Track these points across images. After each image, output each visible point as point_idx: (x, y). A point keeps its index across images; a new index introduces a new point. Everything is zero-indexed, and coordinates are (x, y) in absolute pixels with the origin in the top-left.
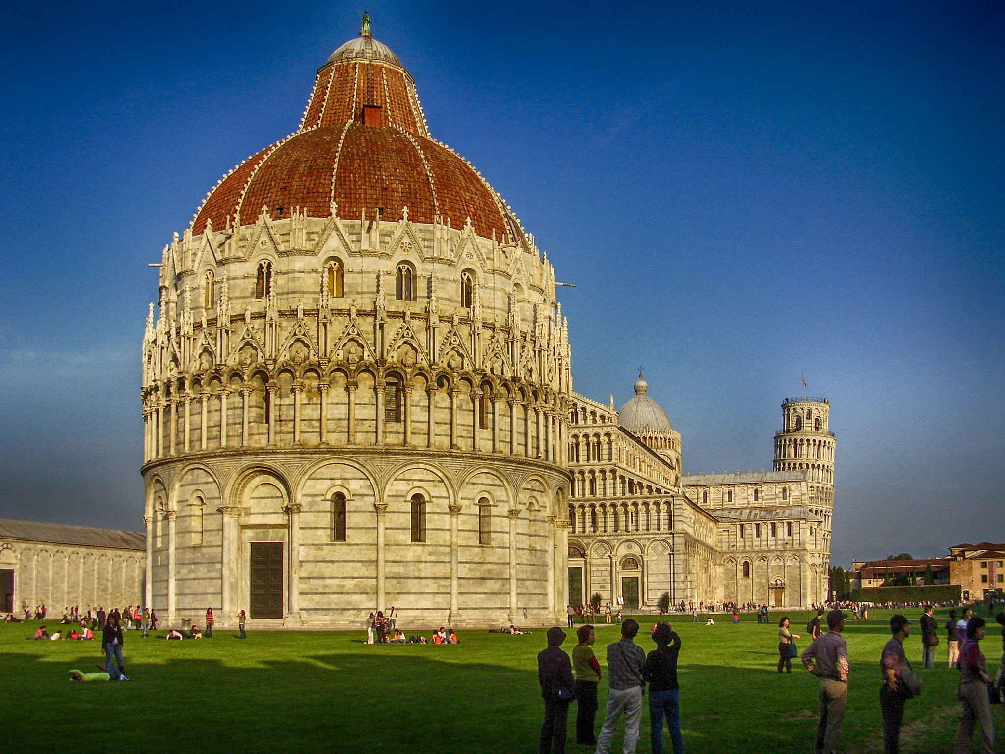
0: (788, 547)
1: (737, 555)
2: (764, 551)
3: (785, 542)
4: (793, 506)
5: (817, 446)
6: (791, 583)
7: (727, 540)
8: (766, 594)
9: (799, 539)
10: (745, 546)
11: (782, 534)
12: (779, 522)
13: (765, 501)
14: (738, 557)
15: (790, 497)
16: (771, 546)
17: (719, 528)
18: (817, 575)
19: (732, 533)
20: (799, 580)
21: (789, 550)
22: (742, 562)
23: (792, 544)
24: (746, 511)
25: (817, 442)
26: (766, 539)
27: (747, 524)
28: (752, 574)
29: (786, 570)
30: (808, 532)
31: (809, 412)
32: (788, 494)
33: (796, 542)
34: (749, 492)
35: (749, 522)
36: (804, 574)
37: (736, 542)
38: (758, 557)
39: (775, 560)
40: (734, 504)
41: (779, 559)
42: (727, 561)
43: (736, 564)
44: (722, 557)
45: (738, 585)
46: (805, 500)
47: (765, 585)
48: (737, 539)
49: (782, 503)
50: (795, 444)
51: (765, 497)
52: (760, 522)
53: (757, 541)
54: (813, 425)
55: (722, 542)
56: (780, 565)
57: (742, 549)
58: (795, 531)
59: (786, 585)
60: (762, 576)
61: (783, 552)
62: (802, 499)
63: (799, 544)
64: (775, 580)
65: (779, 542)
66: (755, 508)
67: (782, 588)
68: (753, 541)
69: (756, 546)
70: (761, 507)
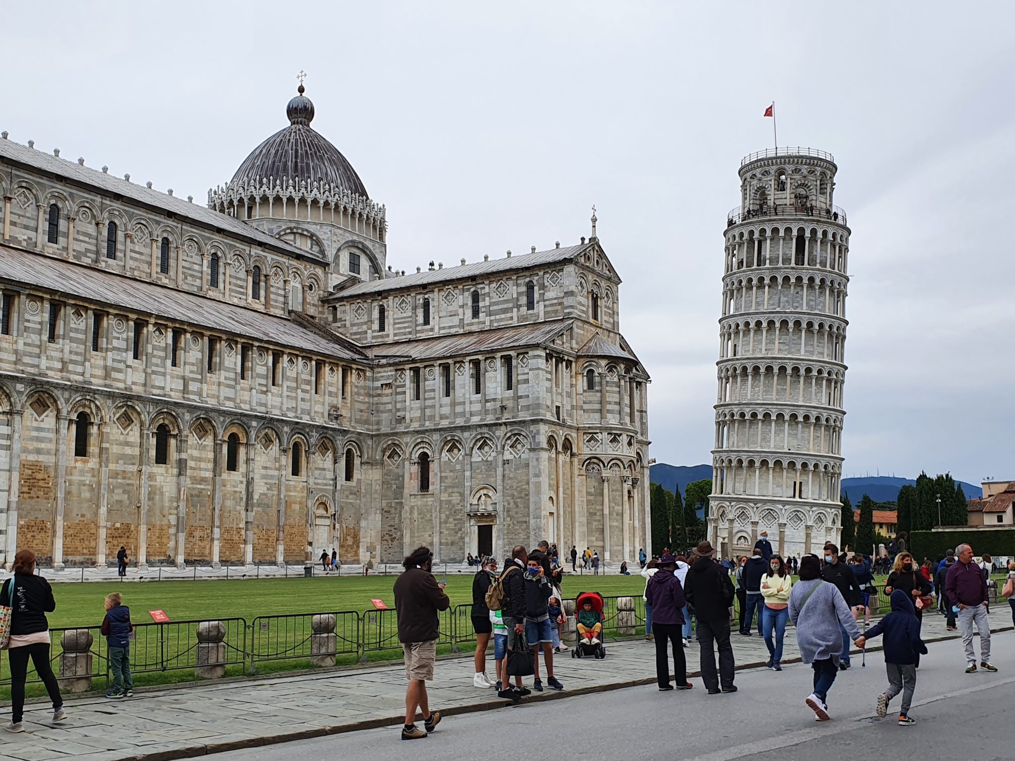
0: (506, 415)
1: (407, 439)
2: (456, 428)
3: (498, 404)
4: (545, 322)
5: (794, 241)
6: (512, 504)
7: (390, 407)
8: (460, 530)
9: (528, 396)
10: (423, 418)
11: (494, 385)
12: (486, 359)
13: (493, 318)
14: (407, 444)
15: (541, 303)
16: (472, 415)
17: (374, 379)
18: (606, 484)
19: (399, 390)
20: (527, 495)
21: (505, 424)
22: (415, 456)
23: (516, 409)
24: (447, 342)
25: (795, 233)
26: (461, 400)
27: (425, 367)
28: (433, 484)
29: (500, 470)
30: (582, 383)
31: (783, 177)
32: (536, 296)
33: (522, 402)
34: (460, 300)
35: (429, 362)
36: (536, 480)
37: (404, 409)
38: (446, 443)
39: (479, 448)
40: (432, 330)
41: (487, 444)
42: (387, 454)
43: (404, 460)
44: (378, 446)
45: (407, 508)
46: (572, 307)
47: (459, 507)
48: (408, 403)
49: (525, 318)
50: (751, 241)
51: (491, 308)
52: (450, 361)
53: (446, 405)
54: (788, 202)
55: (378, 411)
56: (490, 459)
57: (415, 426)
58: (520, 378)
59: (500, 508)
60: (453, 487)
61: (494, 428)
62: (566, 304)
63: (527, 407)
64: (478, 496)
65: (488, 404)
66: (471, 333)
67: (490, 516)
68: (437, 406)
69: (442, 417)
70: (482, 332)
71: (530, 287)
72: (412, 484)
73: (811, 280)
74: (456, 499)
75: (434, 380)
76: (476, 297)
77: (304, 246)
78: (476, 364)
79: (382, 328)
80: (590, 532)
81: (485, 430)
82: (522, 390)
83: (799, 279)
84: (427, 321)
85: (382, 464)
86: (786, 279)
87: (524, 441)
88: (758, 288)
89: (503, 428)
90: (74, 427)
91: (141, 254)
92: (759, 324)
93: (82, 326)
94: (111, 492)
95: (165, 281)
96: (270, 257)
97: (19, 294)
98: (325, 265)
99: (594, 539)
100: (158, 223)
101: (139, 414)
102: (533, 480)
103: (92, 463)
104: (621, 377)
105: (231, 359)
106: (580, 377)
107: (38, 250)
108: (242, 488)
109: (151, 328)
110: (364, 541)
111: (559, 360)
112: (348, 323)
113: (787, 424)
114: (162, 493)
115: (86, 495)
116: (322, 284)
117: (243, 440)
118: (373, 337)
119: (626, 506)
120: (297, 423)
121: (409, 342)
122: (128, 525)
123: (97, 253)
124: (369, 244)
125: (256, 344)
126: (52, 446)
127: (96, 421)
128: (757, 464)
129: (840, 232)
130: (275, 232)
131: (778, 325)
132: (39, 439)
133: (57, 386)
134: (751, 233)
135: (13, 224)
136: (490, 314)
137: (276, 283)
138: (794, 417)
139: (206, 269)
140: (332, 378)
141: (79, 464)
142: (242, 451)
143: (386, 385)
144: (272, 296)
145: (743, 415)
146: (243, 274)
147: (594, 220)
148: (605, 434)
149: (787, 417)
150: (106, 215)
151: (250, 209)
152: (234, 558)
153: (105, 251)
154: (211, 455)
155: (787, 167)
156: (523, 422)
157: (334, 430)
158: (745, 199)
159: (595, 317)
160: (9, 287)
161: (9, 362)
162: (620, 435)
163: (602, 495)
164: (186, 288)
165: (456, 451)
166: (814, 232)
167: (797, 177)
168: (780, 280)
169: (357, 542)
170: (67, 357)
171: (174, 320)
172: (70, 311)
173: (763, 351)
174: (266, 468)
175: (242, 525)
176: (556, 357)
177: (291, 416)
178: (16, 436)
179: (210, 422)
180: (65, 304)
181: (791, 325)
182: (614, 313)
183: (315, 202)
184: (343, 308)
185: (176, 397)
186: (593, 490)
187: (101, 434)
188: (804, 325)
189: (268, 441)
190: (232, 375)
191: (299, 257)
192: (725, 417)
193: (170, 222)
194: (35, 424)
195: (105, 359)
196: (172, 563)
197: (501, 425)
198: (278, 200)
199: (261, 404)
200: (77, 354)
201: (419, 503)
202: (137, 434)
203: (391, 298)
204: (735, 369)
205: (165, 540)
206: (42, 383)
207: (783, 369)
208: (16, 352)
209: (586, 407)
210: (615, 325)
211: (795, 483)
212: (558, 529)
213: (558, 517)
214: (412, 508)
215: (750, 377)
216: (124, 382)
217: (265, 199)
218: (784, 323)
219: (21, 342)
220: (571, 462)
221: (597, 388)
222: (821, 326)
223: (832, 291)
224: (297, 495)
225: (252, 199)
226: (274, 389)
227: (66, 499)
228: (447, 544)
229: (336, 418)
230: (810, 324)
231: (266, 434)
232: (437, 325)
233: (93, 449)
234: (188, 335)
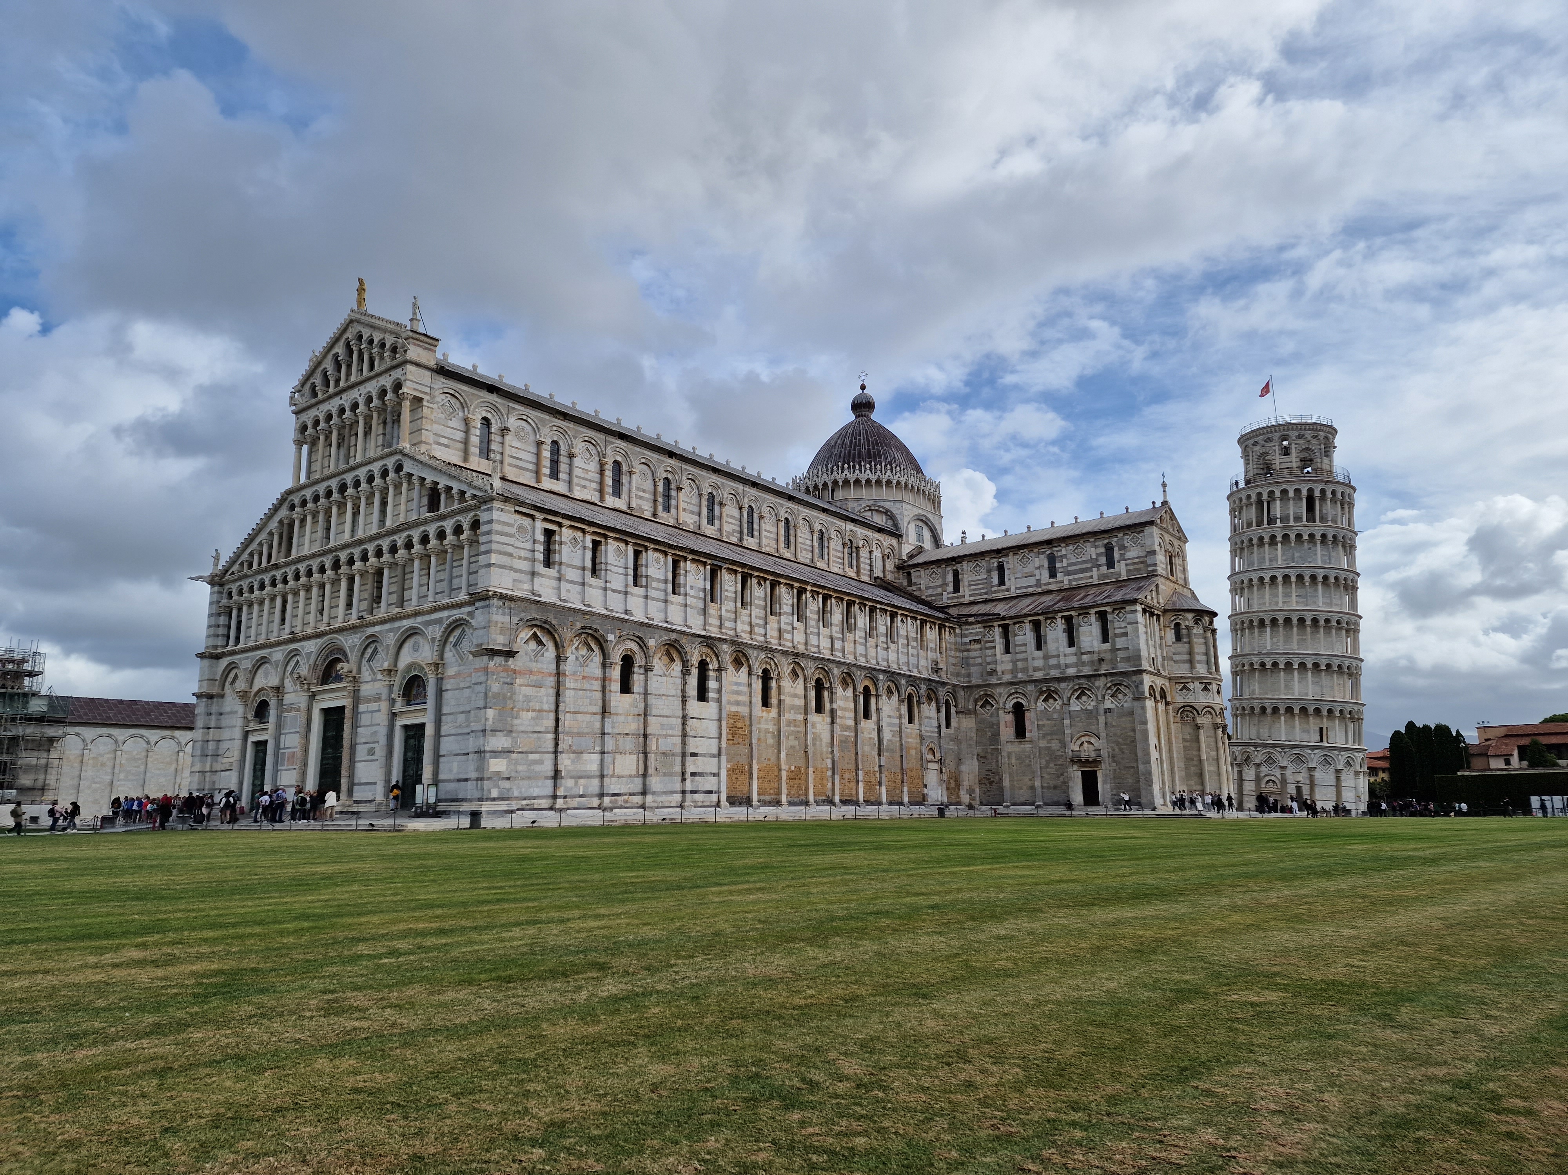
0: (1104, 667)
1: (1000, 690)
2: (1051, 679)
3: (1096, 657)
4: (1128, 580)
5: (1304, 501)
6: (1117, 750)
7: (980, 660)
8: (1062, 774)
9: (1128, 648)
10: (1014, 671)
11: (1090, 638)
12: (1079, 615)
13: (1071, 577)
14: (1000, 694)
15: (1123, 563)
16: (1067, 666)
17: (962, 636)
18: (1201, 731)
19: (988, 645)
20: (1134, 741)
21: (1105, 675)
22: (1010, 705)
23: (1113, 661)
24: (1028, 601)
25: (1304, 493)
26: (1055, 653)
27: (1015, 624)
28: (1031, 731)
29: (1101, 719)
30: (1170, 635)
31: (1285, 443)
32: (1117, 556)
33: (1121, 654)
34: (1037, 562)
35: (1019, 619)
36: (1143, 727)
37: (995, 662)
38: (1041, 693)
39: (1077, 698)
40: (1008, 590)
41: (1086, 694)
42: (980, 704)
43: (998, 709)
44: (969, 696)
45: (1004, 754)
46: (1155, 565)
47: (1059, 753)
48: (998, 657)
49: (1105, 576)
50: (1260, 502)
51: (1069, 569)
52: (1041, 618)
53: (1038, 658)
54: (1295, 465)
55: (968, 665)
56: (1089, 708)
57: (1007, 678)
58: (1117, 631)
59: (1104, 753)
60: (1051, 734)
61: (1093, 679)
62: (1149, 562)
63: (1128, 659)
64: (1079, 742)
65: (1084, 657)
66: (1049, 592)
67: (1095, 761)
68: (1030, 659)
69: (1036, 669)
70: (1061, 590)
71: (1109, 549)
72: (1007, 732)
73: (1324, 536)
74: (1055, 745)
75: (1024, 636)
76: (1052, 559)
77: (880, 520)
78: (1069, 620)
79: (957, 589)
80: (1188, 777)
81: (1083, 681)
82: (1120, 643)
83: (1312, 536)
84: (1002, 582)
85: (975, 713)
86: (1299, 536)
87: (1126, 691)
88: (1270, 545)
89: (1103, 679)
90: (760, 681)
91: (770, 532)
92: (1273, 578)
93: (762, 595)
94: (788, 738)
95: (787, 555)
96: (860, 531)
97: (721, 568)
98: (899, 537)
99: (1192, 783)
100: (782, 505)
101: (803, 669)
102: (1139, 727)
103: (773, 712)
104: (1205, 629)
105: (862, 620)
106: (1168, 629)
107: (702, 532)
108: (874, 735)
109: (808, 594)
110: (966, 784)
111: (1152, 614)
112: (923, 587)
113: (1310, 673)
114: (821, 740)
115: (771, 741)
116: (896, 552)
117: (873, 692)
118: (949, 599)
119: (1221, 752)
120: (911, 676)
121: (986, 601)
122: (799, 768)
123: (741, 532)
124: (930, 516)
125: (879, 606)
126: (744, 698)
127: (774, 675)
128: (1282, 711)
129: (1348, 491)
130: (857, 510)
131: (1293, 579)
132: (738, 693)
133: (749, 646)
134: (1259, 494)
135: (684, 510)
136: (1068, 574)
137: (864, 553)
138: (1316, 665)
139: (816, 544)
140: (931, 634)
141: (765, 714)
142: (873, 701)
143: (975, 641)
144: (862, 565)
145: (1263, 665)
146: (840, 548)
147: (1164, 485)
148: (1197, 683)
149: (1309, 666)
150: (746, 500)
151: (833, 491)
152: (872, 799)
153: (746, 531)
154: (852, 705)
155: (1290, 433)
156: (1124, 674)
157: (937, 682)
158: (1247, 463)
159: (1172, 575)
160: (715, 562)
161: (715, 626)
162: (1210, 684)
163: (1198, 740)
164: (801, 560)
165: (1051, 701)
166: (1323, 491)
167: (1301, 441)
168: (1293, 537)
169: (958, 785)
170: (755, 621)
171: (823, 587)
172: (755, 581)
173: (1281, 604)
174: (890, 717)
175: (877, 769)
176: (1148, 611)
177: (905, 671)
178: (723, 689)
179: (850, 676)
180: (751, 576)
181: (1307, 578)
182: (1184, 570)
183: (889, 482)
184: (917, 574)
185: (826, 654)
186: (1188, 737)
187: (779, 687)
188: (1320, 579)
189: (890, 692)
190: (863, 634)
191: (880, 530)
192: (1244, 665)
193: (790, 505)
194: (734, 679)
195: (779, 622)
196: (831, 802)
197: (1100, 675)
198: (857, 482)
199: (883, 660)
200: (760, 618)
201: (1017, 749)
202: (802, 687)
203: (965, 563)
204: (1251, 621)
205: (825, 782)
206: (739, 644)
207: (1302, 620)
208: (720, 617)
209: (1176, 658)
210: (1186, 580)
211: (1321, 729)
212: (1163, 774)
213: (1162, 763)
214: (1009, 754)
215: (1268, 629)
216: (793, 641)
217: (846, 482)
218: (1300, 577)
219: (724, 609)
220: (1167, 711)
221: (1185, 640)
222: (1336, 578)
223: (1344, 547)
224: (911, 740)
225: (835, 482)
226: (892, 646)
227: (758, 745)
228: (1049, 788)
229: (937, 672)
230: (1326, 578)
231: (889, 687)
232: (1013, 585)
233: (774, 701)
234: (833, 600)
